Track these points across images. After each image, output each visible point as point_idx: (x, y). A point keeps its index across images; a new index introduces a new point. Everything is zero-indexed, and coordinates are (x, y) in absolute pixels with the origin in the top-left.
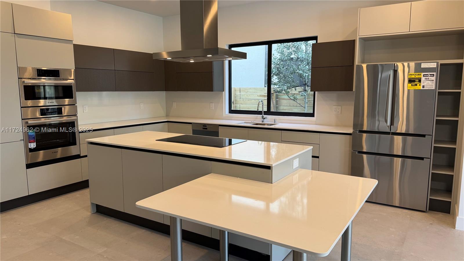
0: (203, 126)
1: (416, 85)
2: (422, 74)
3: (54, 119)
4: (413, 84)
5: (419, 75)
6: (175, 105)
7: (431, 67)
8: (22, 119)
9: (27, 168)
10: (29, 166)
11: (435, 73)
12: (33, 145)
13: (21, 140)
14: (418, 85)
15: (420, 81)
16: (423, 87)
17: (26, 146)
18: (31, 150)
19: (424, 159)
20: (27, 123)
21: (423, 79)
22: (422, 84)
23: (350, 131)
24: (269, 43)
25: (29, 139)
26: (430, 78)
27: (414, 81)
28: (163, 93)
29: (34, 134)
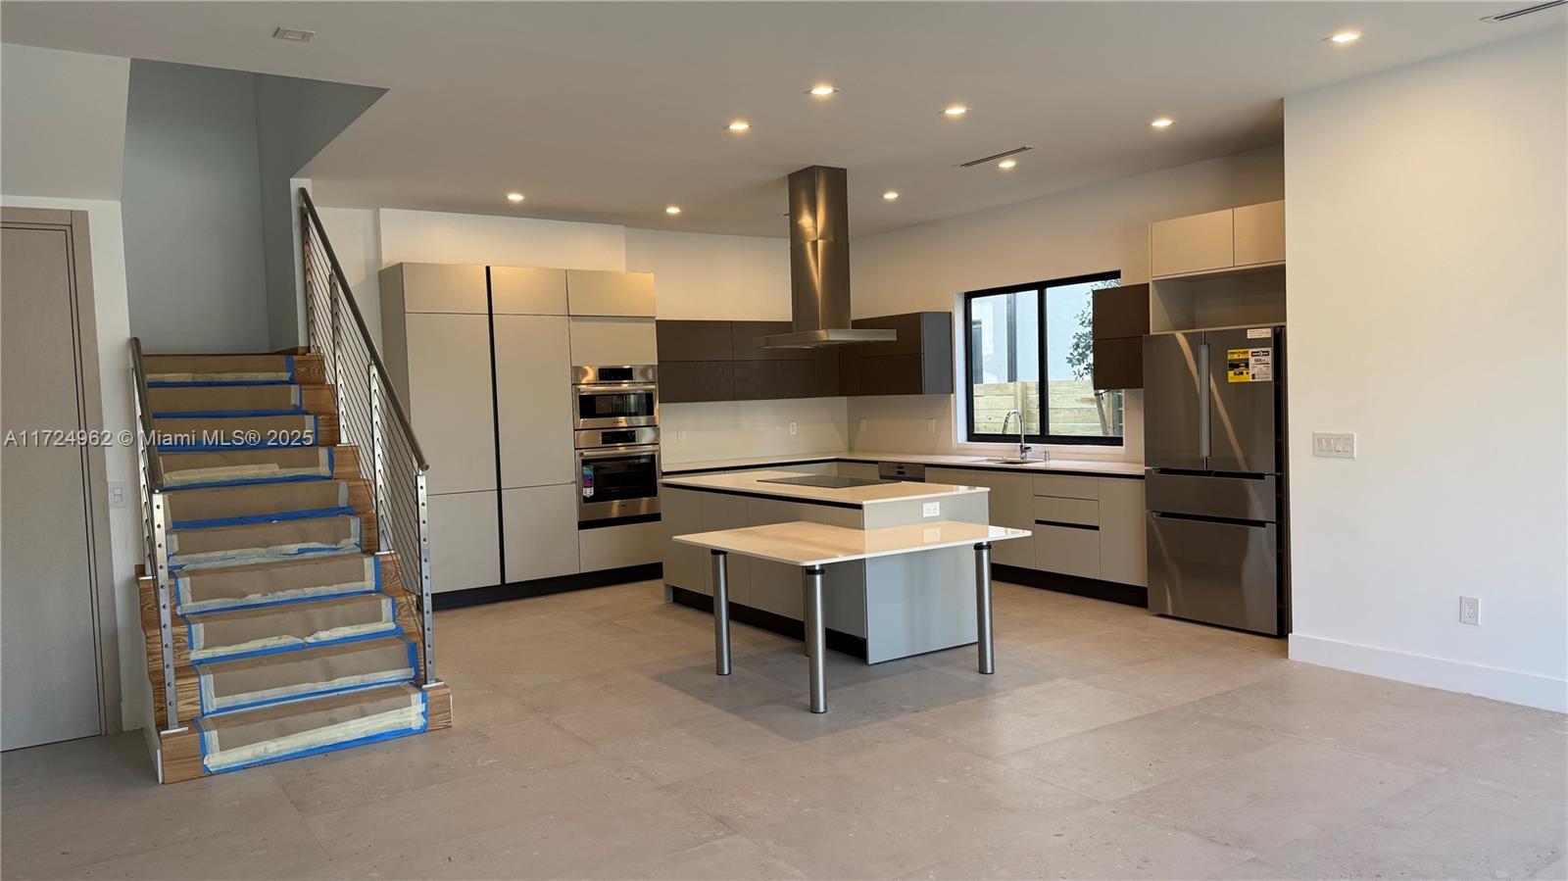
0: (899, 467)
1: (1242, 373)
2: (1251, 351)
3: (622, 449)
4: (1237, 370)
5: (1245, 353)
6: (864, 424)
7: (1263, 336)
8: (576, 449)
9: (579, 529)
10: (583, 525)
11: (1270, 349)
12: (589, 492)
13: (573, 482)
14: (1245, 372)
15: (1247, 366)
16: (1253, 376)
17: (580, 492)
18: (586, 500)
19: (1267, 524)
20: (582, 454)
21: (1252, 361)
22: (1251, 372)
23: (1140, 469)
24: (1041, 287)
25: (585, 482)
26: (1263, 358)
27: (1238, 366)
28: (842, 402)
29: (591, 473)
